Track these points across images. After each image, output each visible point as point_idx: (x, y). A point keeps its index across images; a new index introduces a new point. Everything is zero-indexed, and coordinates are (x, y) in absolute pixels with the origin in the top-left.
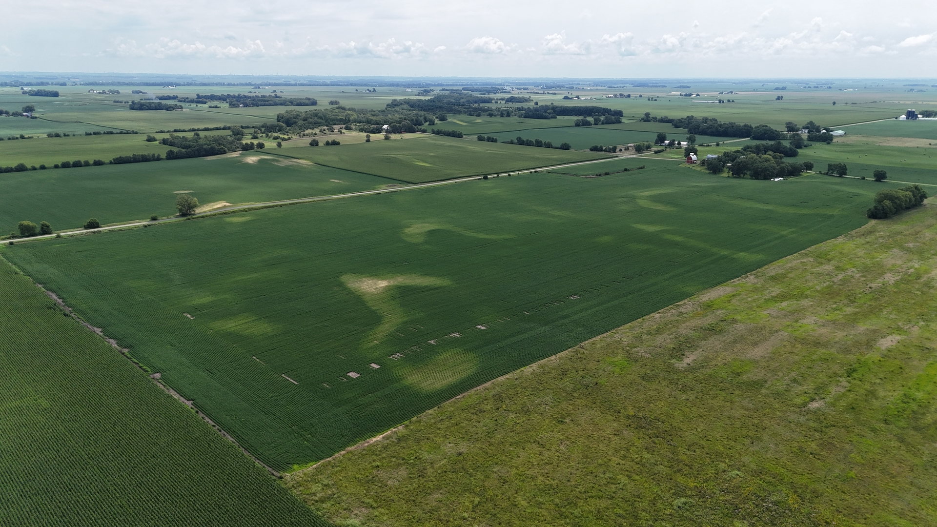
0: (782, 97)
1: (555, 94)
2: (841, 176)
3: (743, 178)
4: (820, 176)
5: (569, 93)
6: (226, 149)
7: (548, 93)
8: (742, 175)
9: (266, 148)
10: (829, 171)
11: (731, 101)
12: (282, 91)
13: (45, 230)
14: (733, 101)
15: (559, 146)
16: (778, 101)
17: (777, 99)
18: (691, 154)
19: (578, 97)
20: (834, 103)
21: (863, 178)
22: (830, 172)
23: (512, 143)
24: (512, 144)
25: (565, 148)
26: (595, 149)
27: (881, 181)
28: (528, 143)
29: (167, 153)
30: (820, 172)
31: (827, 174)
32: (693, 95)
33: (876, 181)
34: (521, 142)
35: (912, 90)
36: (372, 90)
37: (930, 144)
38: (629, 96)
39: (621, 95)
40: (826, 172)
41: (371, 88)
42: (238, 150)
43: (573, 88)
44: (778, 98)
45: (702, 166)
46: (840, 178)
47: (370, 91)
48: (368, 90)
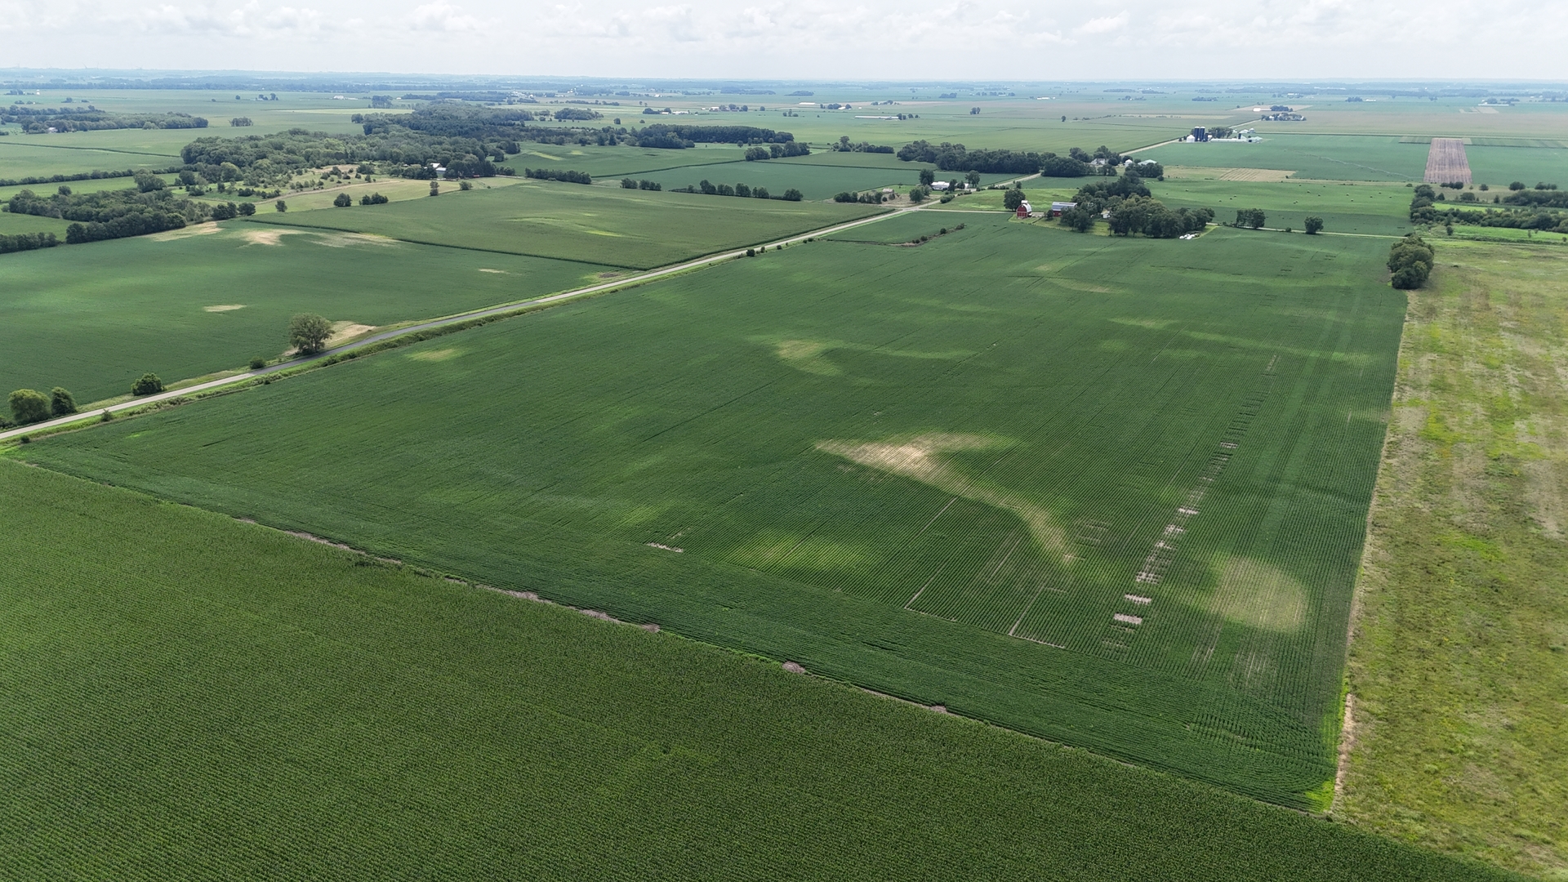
0: (979, 109)
1: (617, 104)
2: (1255, 229)
3: (1134, 237)
4: (1224, 228)
5: (641, 103)
6: (184, 218)
7: (605, 104)
8: (1131, 233)
9: (257, 213)
10: (1238, 221)
11: (914, 116)
12: (84, 99)
13: (62, 408)
14: (917, 117)
15: (782, 195)
16: (973, 115)
17: (971, 113)
18: (1023, 202)
19: (668, 110)
20: (1064, 119)
21: (1289, 231)
22: (1240, 223)
23: (691, 190)
24: (692, 192)
25: (793, 198)
26: (844, 198)
27: (1315, 234)
28: (724, 191)
29: (68, 231)
30: (1224, 223)
31: (1235, 226)
32: (840, 106)
33: (1307, 233)
34: (708, 189)
35: (1128, 98)
36: (270, 97)
37: (1287, 177)
38: (745, 109)
39: (733, 107)
40: (1235, 222)
41: (267, 94)
42: (205, 219)
43: (628, 94)
44: (974, 112)
45: (1047, 220)
46: (1255, 232)
47: (266, 99)
48: (261, 96)
